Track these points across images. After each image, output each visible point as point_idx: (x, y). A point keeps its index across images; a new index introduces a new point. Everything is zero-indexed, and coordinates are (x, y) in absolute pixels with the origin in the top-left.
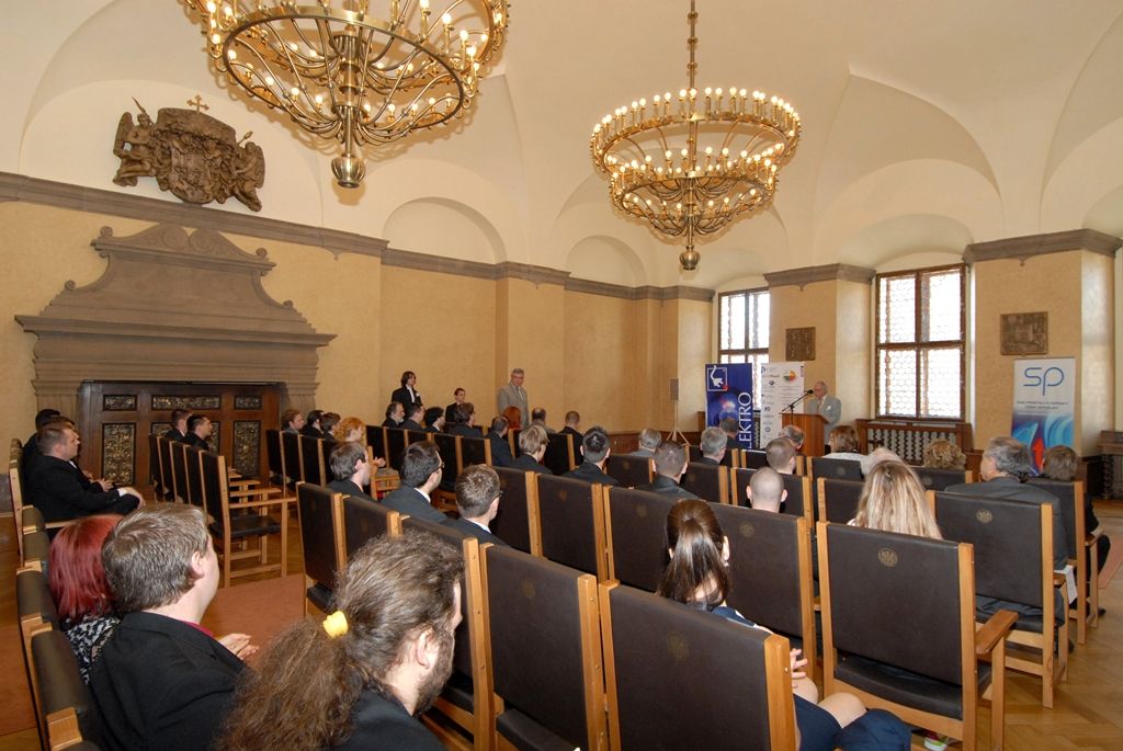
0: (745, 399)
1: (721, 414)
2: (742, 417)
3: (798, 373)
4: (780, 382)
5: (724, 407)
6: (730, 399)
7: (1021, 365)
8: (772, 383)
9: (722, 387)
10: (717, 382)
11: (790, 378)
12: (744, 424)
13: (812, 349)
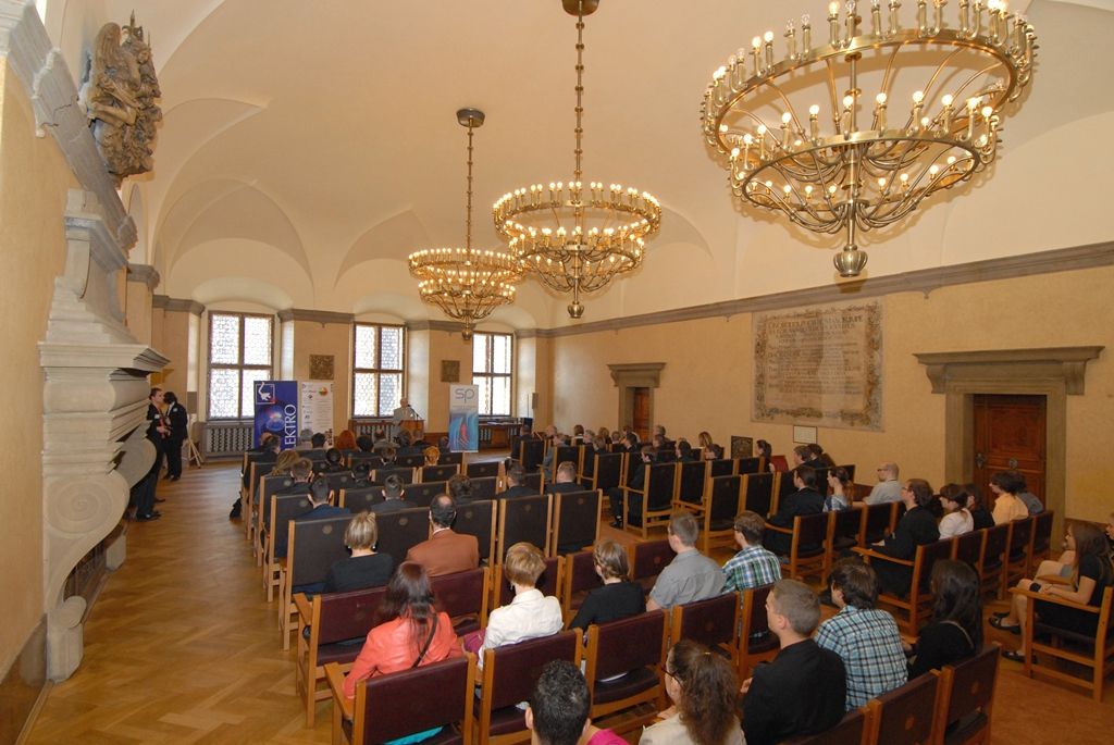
0: (290, 410)
1: (268, 423)
2: (288, 425)
3: (329, 390)
4: (316, 396)
5: (272, 417)
6: (277, 410)
7: (453, 387)
8: (311, 397)
9: (269, 400)
10: (265, 396)
11: (324, 393)
12: (289, 430)
13: (332, 371)
